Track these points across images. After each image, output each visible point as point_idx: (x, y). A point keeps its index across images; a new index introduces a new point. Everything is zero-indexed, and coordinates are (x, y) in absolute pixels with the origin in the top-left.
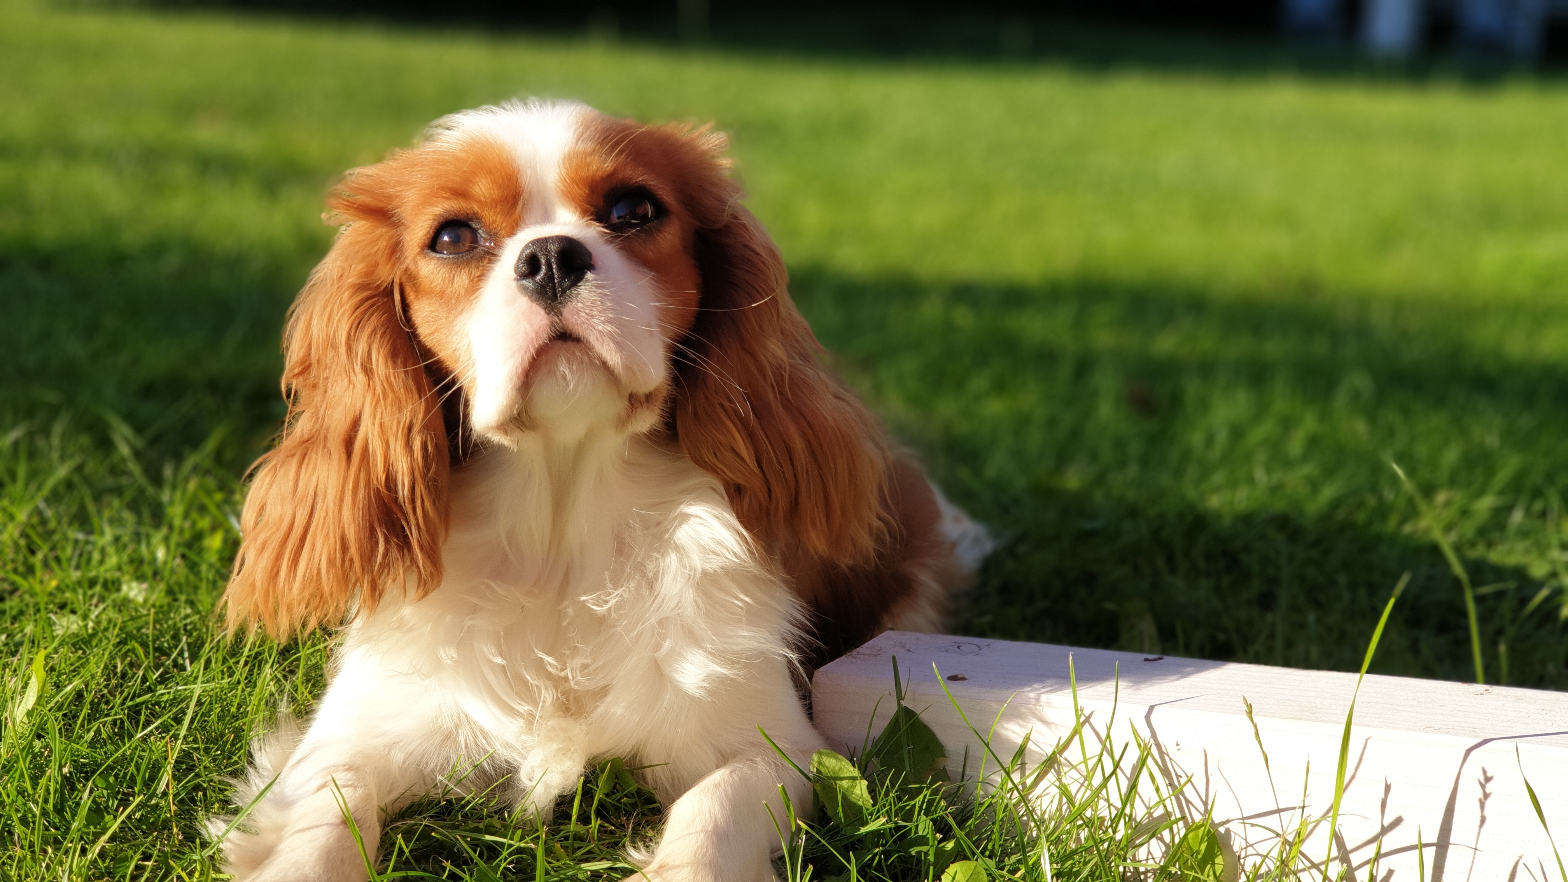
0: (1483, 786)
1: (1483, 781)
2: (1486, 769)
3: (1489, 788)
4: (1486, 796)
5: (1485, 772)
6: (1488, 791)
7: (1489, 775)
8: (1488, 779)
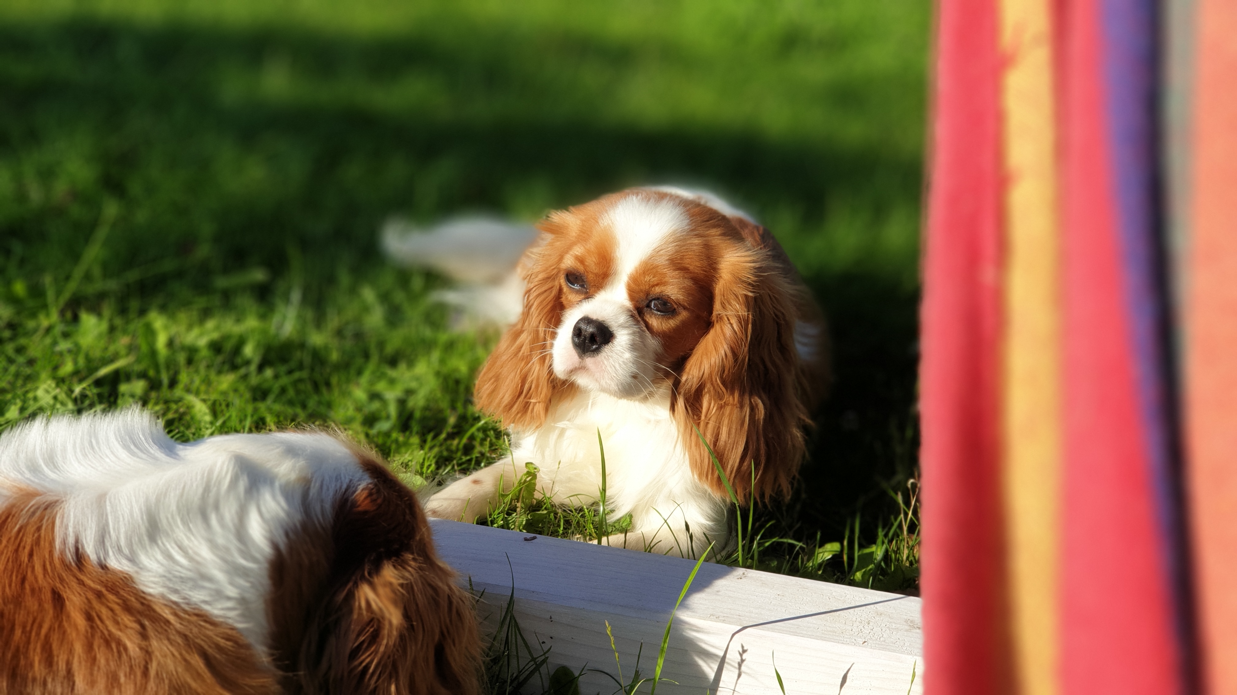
0: (741, 655)
1: (741, 651)
2: (744, 645)
3: (745, 656)
4: (743, 661)
5: (743, 647)
6: (744, 658)
7: (745, 648)
8: (744, 651)
